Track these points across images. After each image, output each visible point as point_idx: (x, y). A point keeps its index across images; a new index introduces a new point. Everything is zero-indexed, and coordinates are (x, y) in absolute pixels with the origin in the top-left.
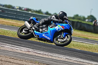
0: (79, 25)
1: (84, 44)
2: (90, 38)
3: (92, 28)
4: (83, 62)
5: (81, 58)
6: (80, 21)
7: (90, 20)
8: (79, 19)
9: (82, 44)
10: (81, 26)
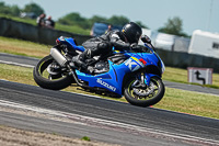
0: (5, 27)
1: (18, 69)
2: (30, 54)
3: (35, 33)
4: (15, 109)
5: (10, 98)
6: (7, 17)
7: (32, 14)
8: (7, 12)
9: (13, 67)
10: (10, 28)
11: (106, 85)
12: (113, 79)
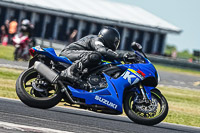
11: (105, 102)
12: (113, 95)
